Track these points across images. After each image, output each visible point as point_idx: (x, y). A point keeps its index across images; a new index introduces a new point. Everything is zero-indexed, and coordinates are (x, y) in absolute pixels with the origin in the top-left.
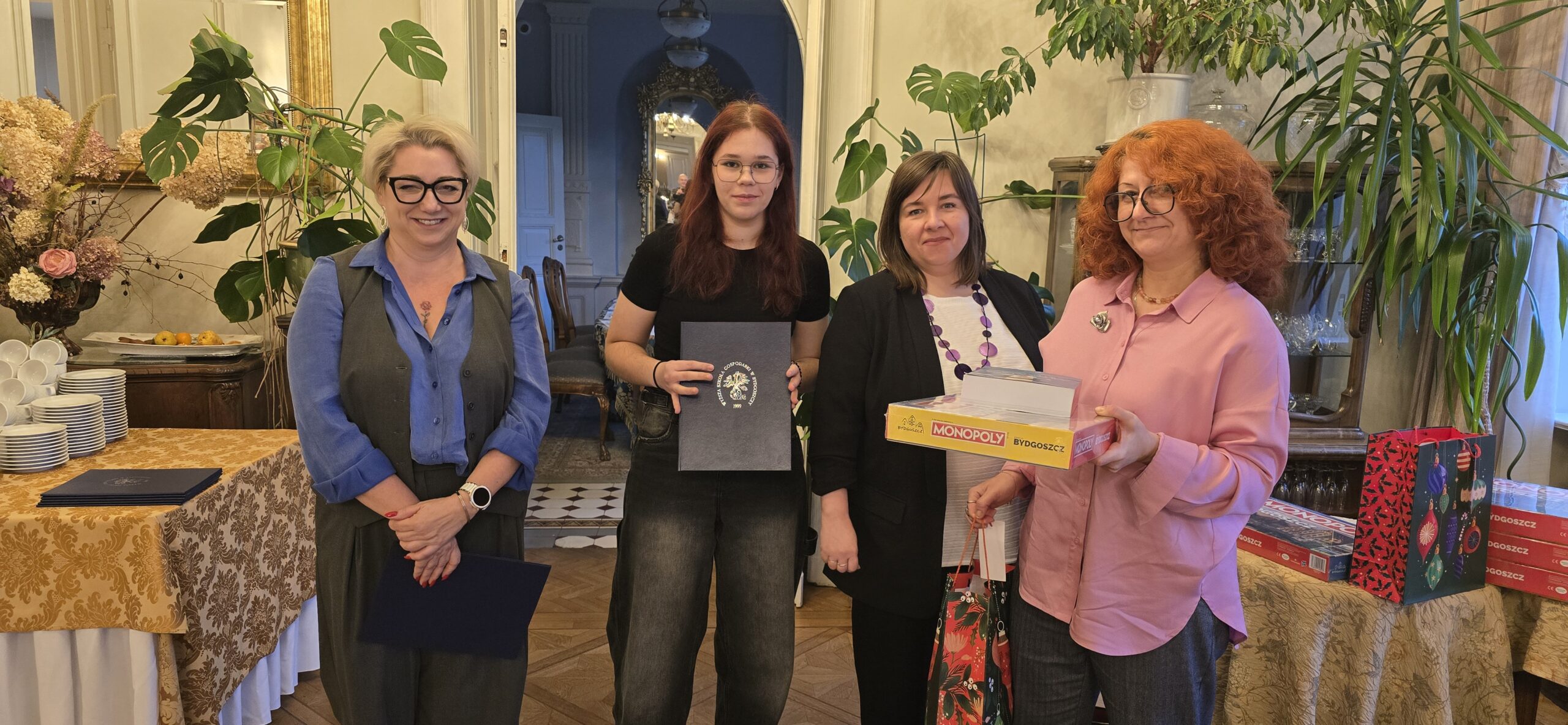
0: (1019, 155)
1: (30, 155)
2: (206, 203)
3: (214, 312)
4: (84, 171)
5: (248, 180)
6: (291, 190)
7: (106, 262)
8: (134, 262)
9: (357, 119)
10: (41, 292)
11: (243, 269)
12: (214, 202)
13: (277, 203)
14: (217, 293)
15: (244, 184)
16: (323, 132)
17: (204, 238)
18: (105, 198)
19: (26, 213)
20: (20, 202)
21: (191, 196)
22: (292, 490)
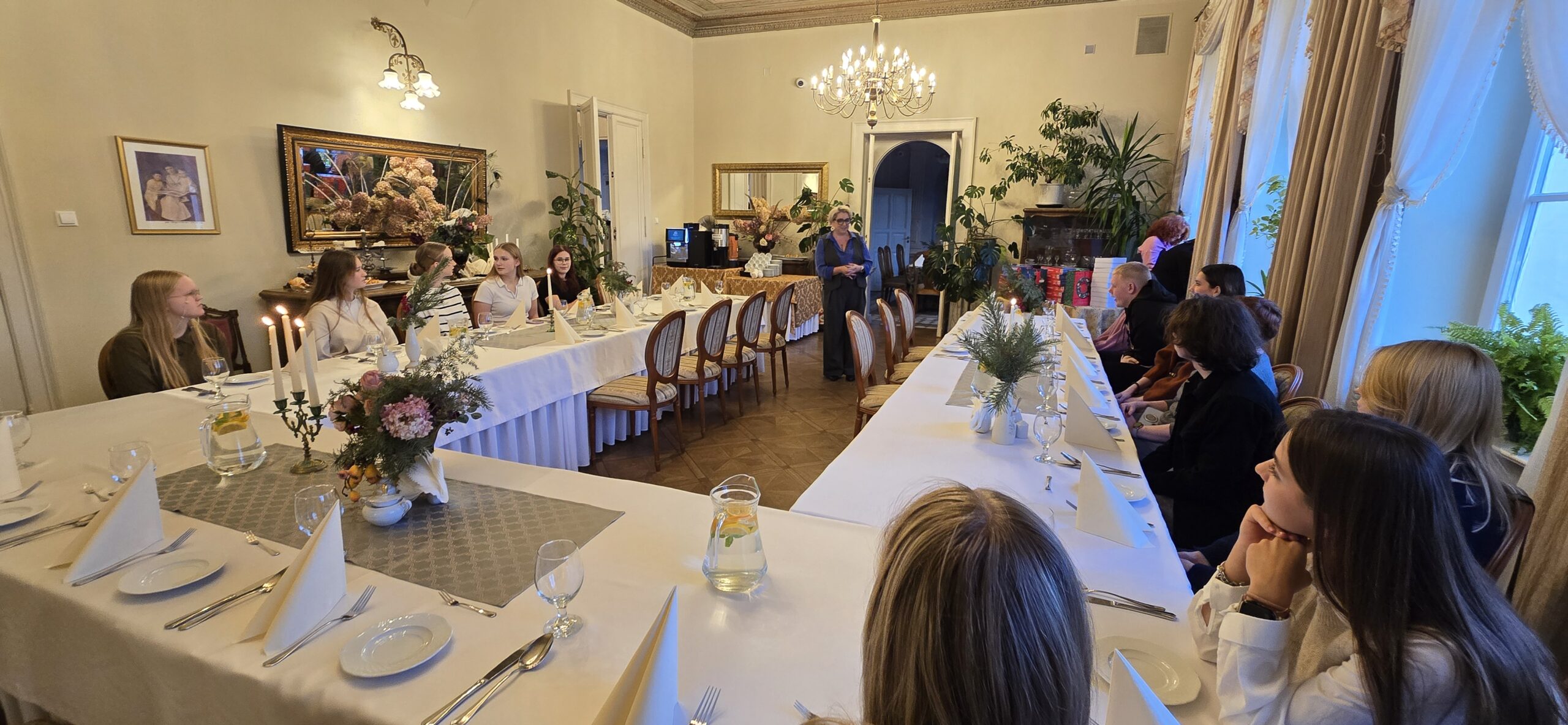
0: (1017, 207)
1: (765, 213)
2: (799, 224)
3: (798, 250)
4: (775, 216)
5: (808, 218)
6: (817, 221)
7: (777, 237)
8: (782, 238)
9: (832, 203)
10: (766, 244)
11: (805, 239)
12: (801, 223)
13: (814, 223)
14: (800, 245)
15: (807, 219)
16: (825, 206)
17: (799, 232)
18: (777, 222)
19: (762, 226)
20: (761, 224)
21: (796, 222)
22: (814, 288)
